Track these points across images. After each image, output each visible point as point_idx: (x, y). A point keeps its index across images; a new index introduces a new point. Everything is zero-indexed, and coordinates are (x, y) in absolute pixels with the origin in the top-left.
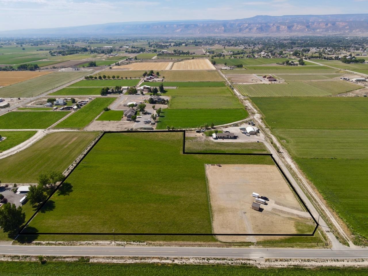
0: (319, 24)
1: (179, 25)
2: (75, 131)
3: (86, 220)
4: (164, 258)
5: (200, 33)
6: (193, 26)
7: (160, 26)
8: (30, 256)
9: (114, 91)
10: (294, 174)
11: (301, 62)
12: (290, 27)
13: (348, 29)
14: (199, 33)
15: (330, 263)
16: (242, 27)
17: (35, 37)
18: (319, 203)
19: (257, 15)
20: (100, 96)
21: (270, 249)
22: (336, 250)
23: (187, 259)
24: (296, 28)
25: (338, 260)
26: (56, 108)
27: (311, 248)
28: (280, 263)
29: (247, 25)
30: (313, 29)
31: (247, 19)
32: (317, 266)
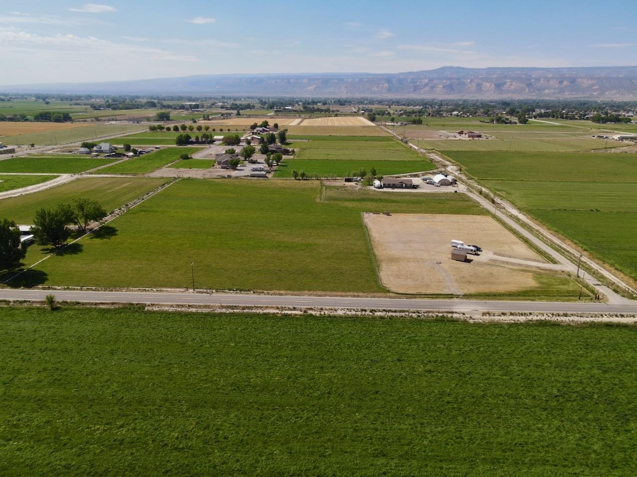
0: (548, 81)
1: (312, 79)
2: (129, 176)
3: (142, 265)
4: (287, 308)
5: (347, 93)
6: (336, 81)
7: (280, 81)
8: (29, 302)
9: (200, 140)
10: (524, 225)
11: (521, 119)
12: (499, 86)
13: (596, 90)
14: (345, 91)
15: (608, 319)
16: (418, 84)
17: (68, 94)
18: (575, 254)
19: (443, 66)
20: (175, 146)
21: (490, 301)
22: (617, 305)
23: (332, 309)
24: (509, 87)
25: (622, 316)
26: (97, 156)
27: (568, 301)
28: (511, 317)
29: (427, 81)
30: (538, 90)
31: (426, 72)
32: (582, 322)
